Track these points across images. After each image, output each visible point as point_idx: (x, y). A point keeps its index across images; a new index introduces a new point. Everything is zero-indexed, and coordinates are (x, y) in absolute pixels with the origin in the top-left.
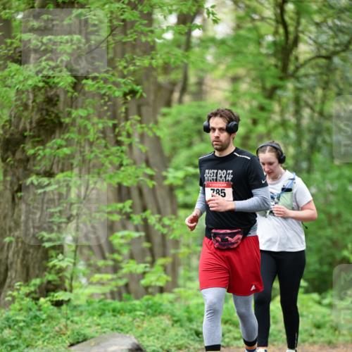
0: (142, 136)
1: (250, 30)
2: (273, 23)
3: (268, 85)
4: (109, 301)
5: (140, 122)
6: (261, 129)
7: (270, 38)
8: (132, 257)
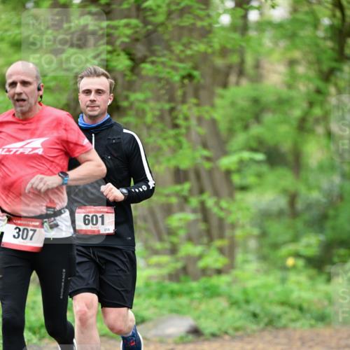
0: (200, 120)
1: (307, 13)
2: (330, 6)
3: (325, 68)
4: (167, 283)
5: (198, 105)
6: (317, 111)
7: (326, 21)
8: (190, 239)
